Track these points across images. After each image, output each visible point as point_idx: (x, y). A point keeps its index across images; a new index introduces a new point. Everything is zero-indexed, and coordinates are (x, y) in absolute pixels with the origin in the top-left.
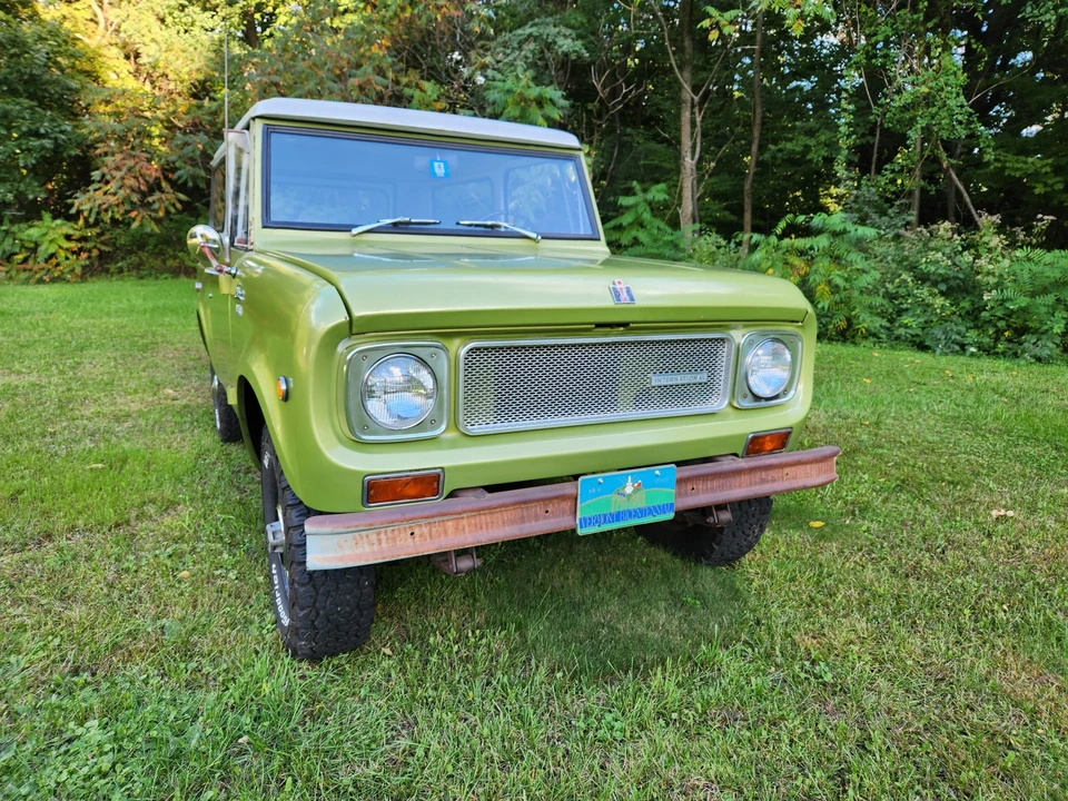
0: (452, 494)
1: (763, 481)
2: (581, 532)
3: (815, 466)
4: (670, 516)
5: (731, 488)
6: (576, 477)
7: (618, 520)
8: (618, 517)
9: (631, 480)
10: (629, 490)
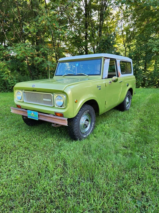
0: (23, 108)
1: (52, 120)
2: (28, 117)
3: (61, 120)
4: (38, 120)
5: (47, 119)
6: (27, 110)
8: (32, 117)
9: (32, 112)
10: (32, 114)
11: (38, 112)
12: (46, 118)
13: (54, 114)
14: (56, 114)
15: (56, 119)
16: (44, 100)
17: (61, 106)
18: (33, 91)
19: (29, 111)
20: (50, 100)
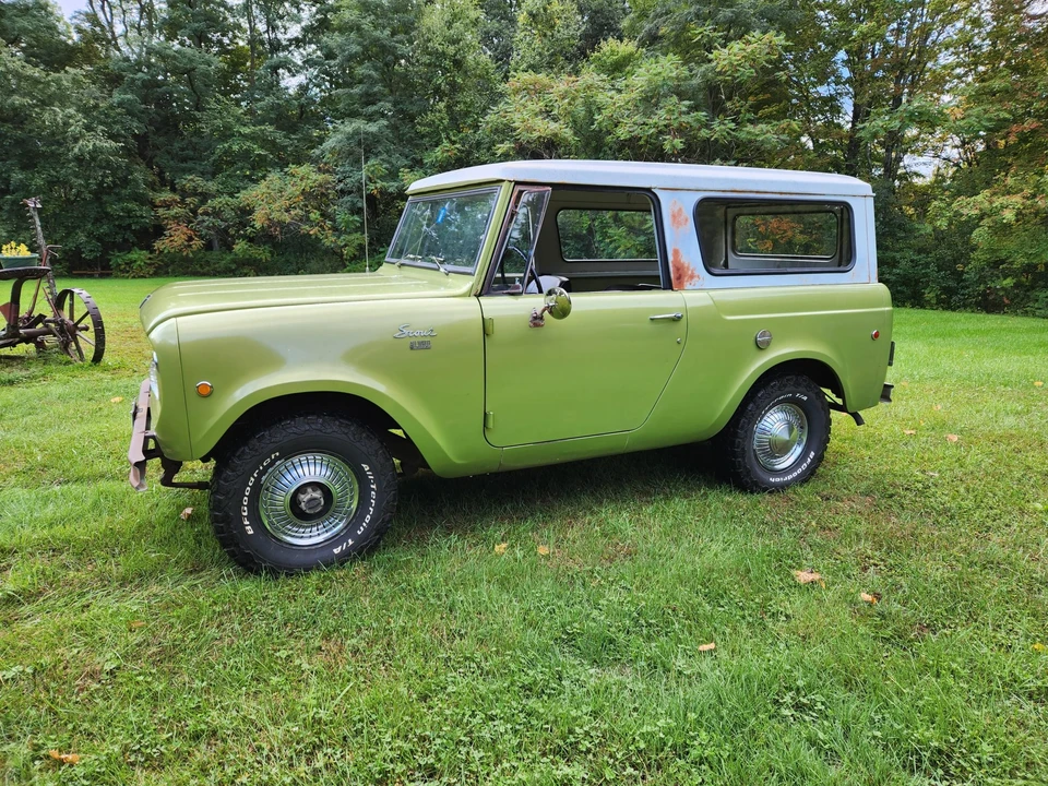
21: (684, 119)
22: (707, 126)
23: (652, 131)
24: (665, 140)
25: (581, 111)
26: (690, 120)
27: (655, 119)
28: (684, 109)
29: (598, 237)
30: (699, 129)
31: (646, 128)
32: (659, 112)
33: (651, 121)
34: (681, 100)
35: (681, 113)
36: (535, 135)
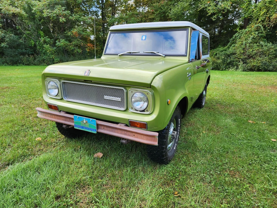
0: (61, 111)
2: (75, 128)
3: (146, 137)
4: (95, 132)
7: (83, 128)
8: (83, 127)
9: (85, 120)
10: (85, 122)
11: (97, 119)
12: (112, 131)
13: (128, 124)
14: (132, 124)
15: (134, 134)
16: (106, 97)
17: (143, 111)
18: (85, 81)
19: (78, 116)
20: (119, 99)
21: (64, 12)
22: (71, 16)
23: (55, 15)
24: (60, 18)
25: (26, 6)
26: (66, 13)
27: (55, 12)
28: (63, 9)
29: (38, 47)
30: (69, 16)
31: (53, 14)
32: (56, 9)
33: (53, 12)
34: (62, 6)
35: (63, 11)
36: (11, 12)
